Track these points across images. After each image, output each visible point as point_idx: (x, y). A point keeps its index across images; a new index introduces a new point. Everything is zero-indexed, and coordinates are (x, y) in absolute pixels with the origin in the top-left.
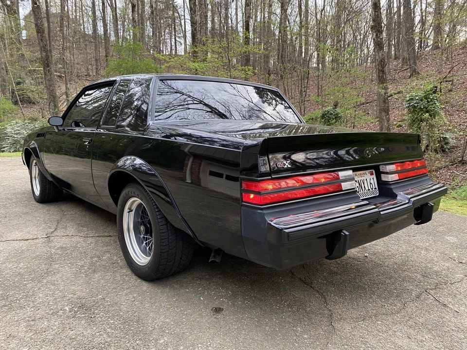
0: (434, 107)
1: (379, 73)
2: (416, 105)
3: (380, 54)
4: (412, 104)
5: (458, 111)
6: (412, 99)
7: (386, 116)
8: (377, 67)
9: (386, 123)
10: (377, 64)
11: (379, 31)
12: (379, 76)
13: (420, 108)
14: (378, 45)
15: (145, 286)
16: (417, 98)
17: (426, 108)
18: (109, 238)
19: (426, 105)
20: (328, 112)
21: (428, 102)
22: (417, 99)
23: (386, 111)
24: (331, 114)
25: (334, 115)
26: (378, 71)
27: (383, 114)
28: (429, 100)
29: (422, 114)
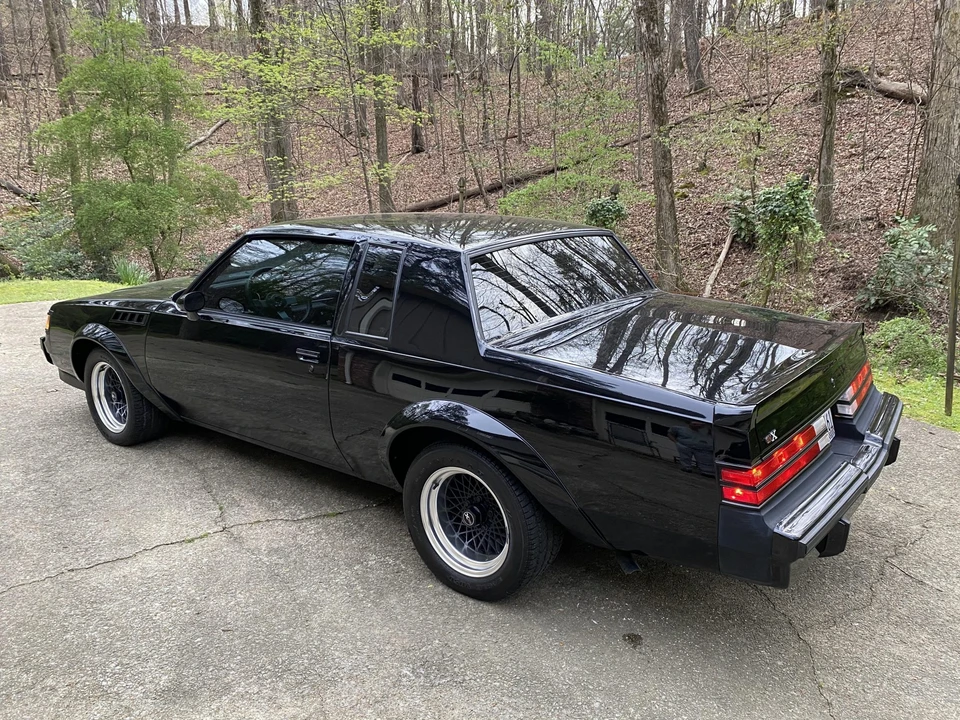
0: (806, 215)
1: (653, 101)
2: (777, 210)
3: (655, 64)
4: (770, 208)
5: (780, 165)
6: (768, 199)
7: (667, 185)
8: (650, 89)
9: (667, 198)
10: (649, 83)
11: (652, 20)
12: (654, 108)
13: (784, 215)
14: (651, 46)
15: (490, 611)
16: (778, 197)
17: (794, 216)
18: (340, 517)
19: (793, 211)
20: (603, 207)
21: (796, 204)
22: (778, 200)
23: (669, 176)
24: (609, 210)
25: (615, 212)
26: (651, 97)
27: (663, 180)
28: (798, 201)
29: (787, 225)
